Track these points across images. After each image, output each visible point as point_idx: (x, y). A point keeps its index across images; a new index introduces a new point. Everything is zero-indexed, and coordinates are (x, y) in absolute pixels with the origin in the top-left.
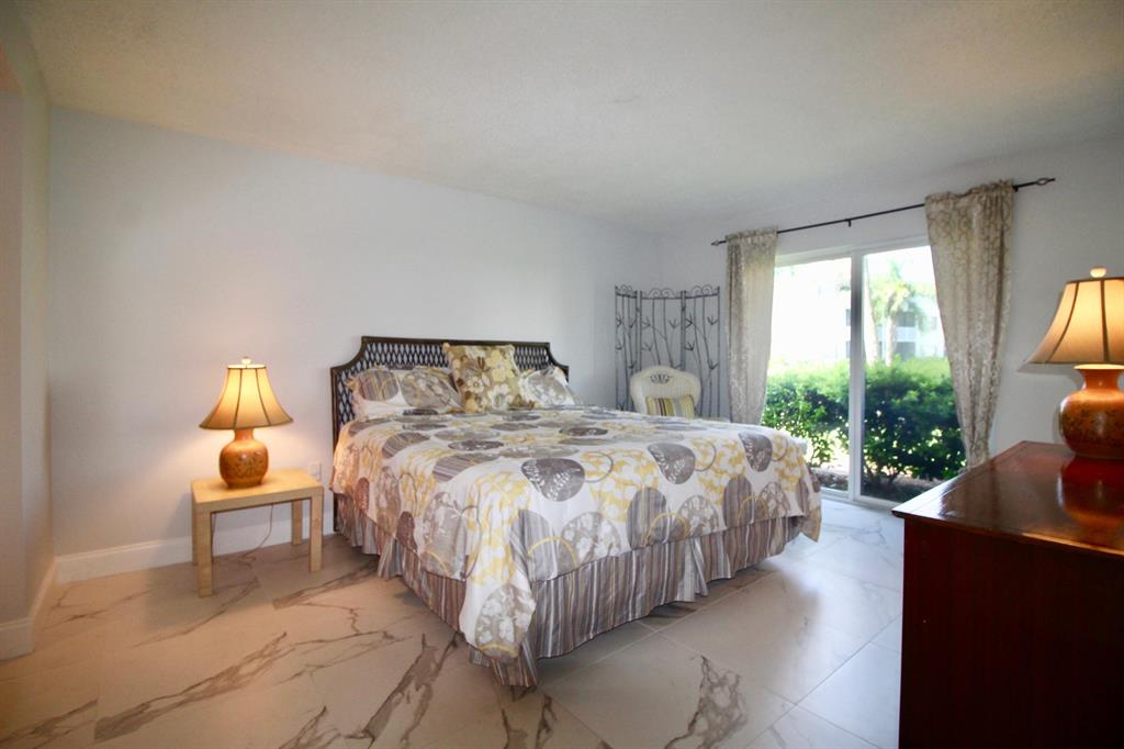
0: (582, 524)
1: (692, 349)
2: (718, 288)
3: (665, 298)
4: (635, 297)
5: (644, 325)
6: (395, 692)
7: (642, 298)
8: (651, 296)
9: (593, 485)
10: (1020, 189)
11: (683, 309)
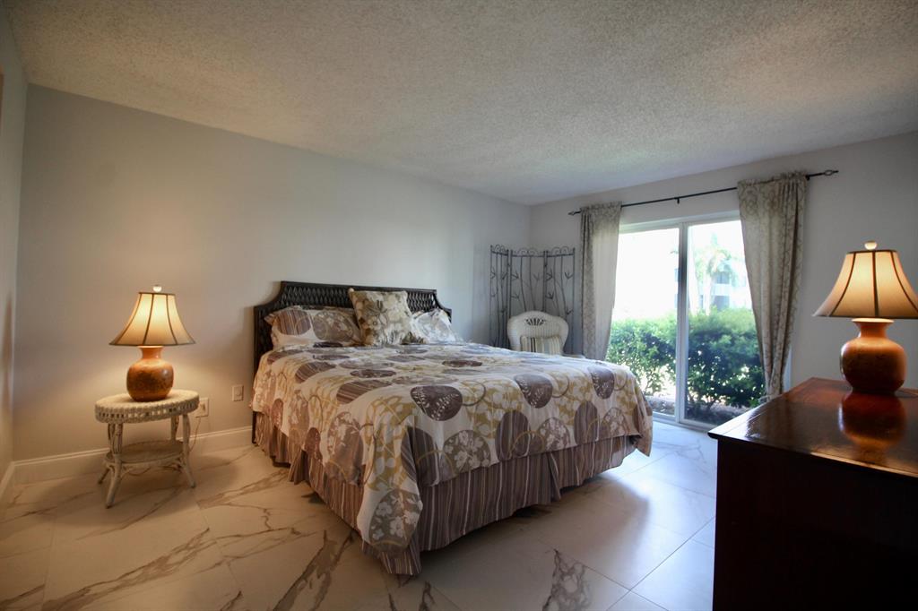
0: (459, 440)
1: (552, 298)
2: (574, 249)
3: (531, 256)
4: (507, 255)
5: (513, 278)
6: (299, 579)
7: (512, 256)
8: (520, 254)
9: (468, 408)
10: (811, 178)
11: (545, 265)
